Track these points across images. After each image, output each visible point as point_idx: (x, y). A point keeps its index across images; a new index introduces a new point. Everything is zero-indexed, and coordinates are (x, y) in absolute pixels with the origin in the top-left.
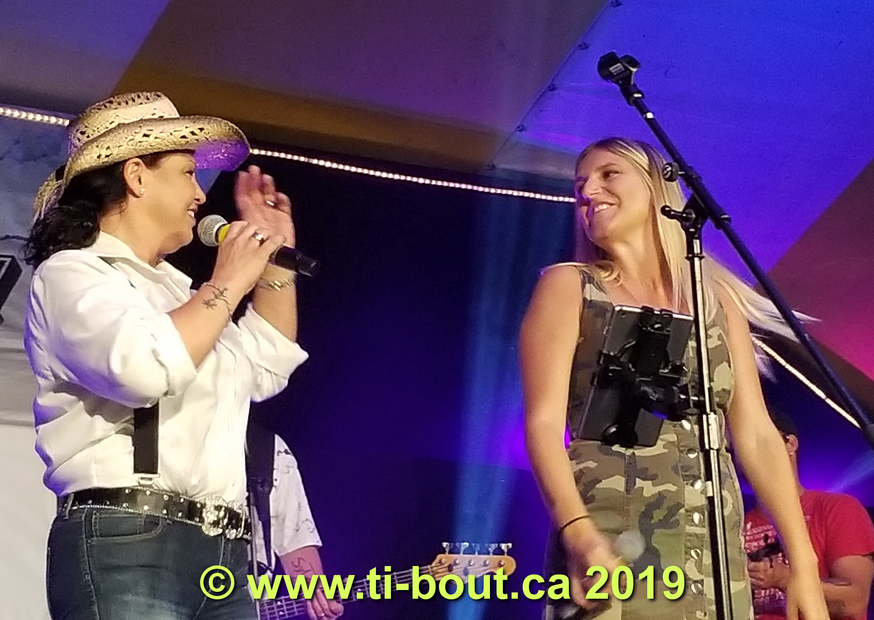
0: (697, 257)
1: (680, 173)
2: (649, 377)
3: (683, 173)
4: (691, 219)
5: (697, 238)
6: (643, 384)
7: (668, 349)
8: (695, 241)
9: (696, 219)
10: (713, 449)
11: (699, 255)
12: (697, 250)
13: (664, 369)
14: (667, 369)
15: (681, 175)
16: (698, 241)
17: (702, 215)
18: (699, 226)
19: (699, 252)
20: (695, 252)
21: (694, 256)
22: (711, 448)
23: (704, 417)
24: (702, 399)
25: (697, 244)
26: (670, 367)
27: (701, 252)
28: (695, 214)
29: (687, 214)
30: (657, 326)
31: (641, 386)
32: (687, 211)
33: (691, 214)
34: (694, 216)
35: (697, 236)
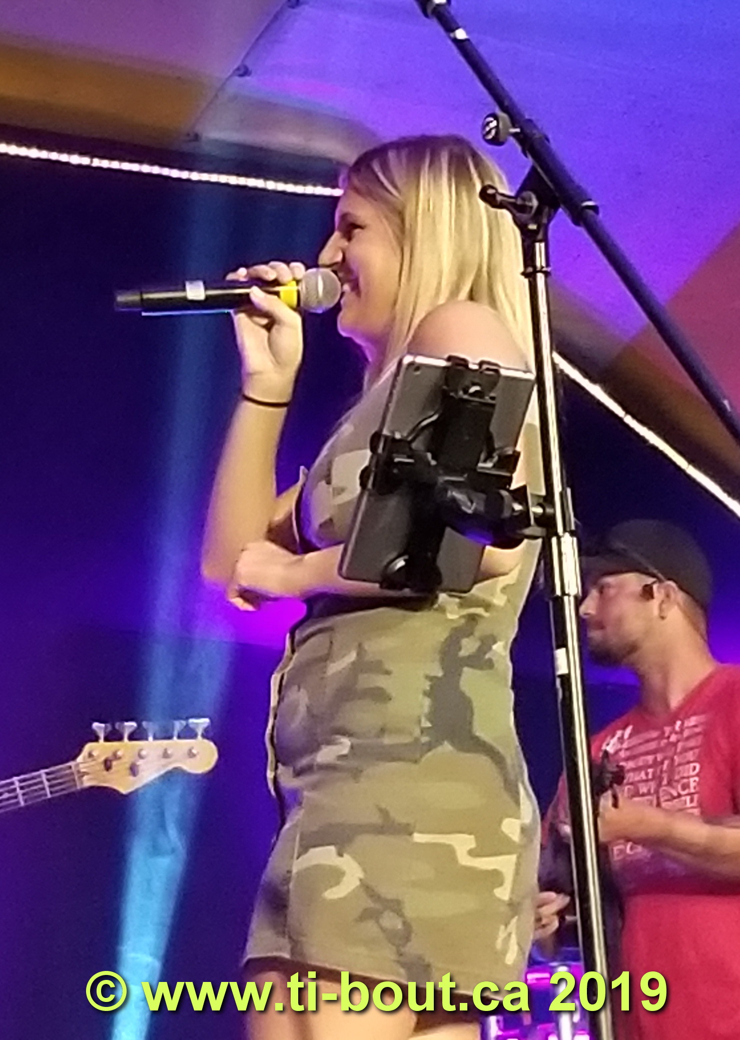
0: (541, 271)
1: (513, 131)
2: (461, 476)
3: (518, 130)
4: (531, 207)
5: (540, 241)
6: (450, 487)
7: (493, 428)
8: (537, 245)
9: (539, 210)
10: (568, 595)
11: (544, 269)
12: (541, 260)
13: (485, 461)
14: (491, 461)
15: (515, 135)
16: (543, 245)
17: (549, 203)
18: (545, 221)
19: (544, 264)
20: (538, 264)
21: (535, 271)
22: (564, 593)
23: (554, 540)
24: (549, 510)
25: (540, 249)
26: (496, 459)
27: (548, 265)
28: (538, 198)
29: (524, 199)
30: (473, 389)
31: (446, 492)
32: (525, 194)
33: (530, 200)
34: (535, 203)
35: (540, 236)
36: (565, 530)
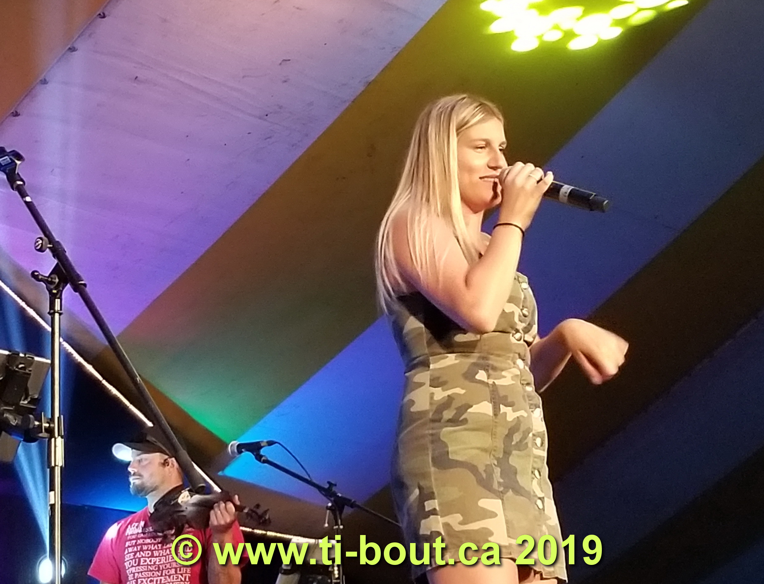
0: (57, 312)
1: (49, 246)
2: (11, 406)
3: (51, 246)
4: (55, 283)
5: (58, 298)
6: (5, 411)
7: (29, 385)
8: (56, 300)
9: (59, 283)
10: (58, 466)
11: (59, 312)
12: (57, 307)
13: (24, 400)
14: (27, 400)
15: (50, 248)
16: (59, 300)
17: (64, 281)
18: (61, 289)
19: (59, 309)
20: (56, 309)
21: (55, 312)
22: (55, 465)
23: (53, 440)
24: (52, 425)
25: (57, 301)
26: (29, 399)
27: (61, 309)
28: (58, 278)
29: (52, 278)
30: (21, 366)
31: (4, 413)
32: (53, 276)
33: (55, 279)
34: (57, 280)
35: (58, 296)
36: (59, 435)
